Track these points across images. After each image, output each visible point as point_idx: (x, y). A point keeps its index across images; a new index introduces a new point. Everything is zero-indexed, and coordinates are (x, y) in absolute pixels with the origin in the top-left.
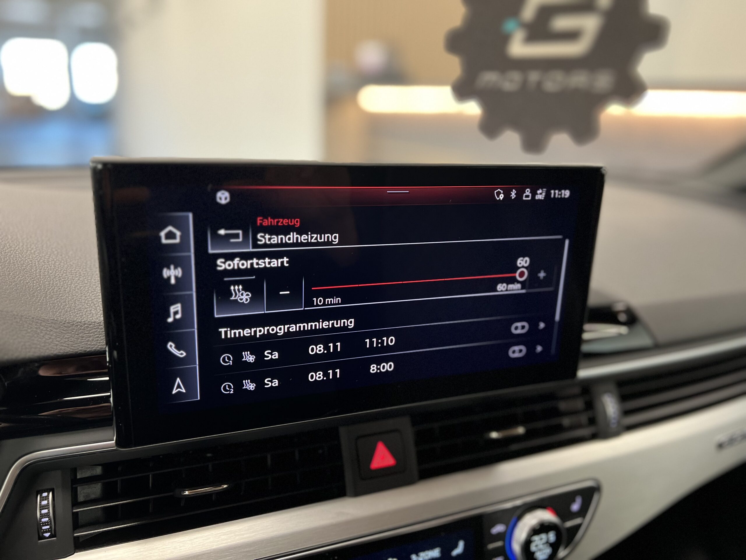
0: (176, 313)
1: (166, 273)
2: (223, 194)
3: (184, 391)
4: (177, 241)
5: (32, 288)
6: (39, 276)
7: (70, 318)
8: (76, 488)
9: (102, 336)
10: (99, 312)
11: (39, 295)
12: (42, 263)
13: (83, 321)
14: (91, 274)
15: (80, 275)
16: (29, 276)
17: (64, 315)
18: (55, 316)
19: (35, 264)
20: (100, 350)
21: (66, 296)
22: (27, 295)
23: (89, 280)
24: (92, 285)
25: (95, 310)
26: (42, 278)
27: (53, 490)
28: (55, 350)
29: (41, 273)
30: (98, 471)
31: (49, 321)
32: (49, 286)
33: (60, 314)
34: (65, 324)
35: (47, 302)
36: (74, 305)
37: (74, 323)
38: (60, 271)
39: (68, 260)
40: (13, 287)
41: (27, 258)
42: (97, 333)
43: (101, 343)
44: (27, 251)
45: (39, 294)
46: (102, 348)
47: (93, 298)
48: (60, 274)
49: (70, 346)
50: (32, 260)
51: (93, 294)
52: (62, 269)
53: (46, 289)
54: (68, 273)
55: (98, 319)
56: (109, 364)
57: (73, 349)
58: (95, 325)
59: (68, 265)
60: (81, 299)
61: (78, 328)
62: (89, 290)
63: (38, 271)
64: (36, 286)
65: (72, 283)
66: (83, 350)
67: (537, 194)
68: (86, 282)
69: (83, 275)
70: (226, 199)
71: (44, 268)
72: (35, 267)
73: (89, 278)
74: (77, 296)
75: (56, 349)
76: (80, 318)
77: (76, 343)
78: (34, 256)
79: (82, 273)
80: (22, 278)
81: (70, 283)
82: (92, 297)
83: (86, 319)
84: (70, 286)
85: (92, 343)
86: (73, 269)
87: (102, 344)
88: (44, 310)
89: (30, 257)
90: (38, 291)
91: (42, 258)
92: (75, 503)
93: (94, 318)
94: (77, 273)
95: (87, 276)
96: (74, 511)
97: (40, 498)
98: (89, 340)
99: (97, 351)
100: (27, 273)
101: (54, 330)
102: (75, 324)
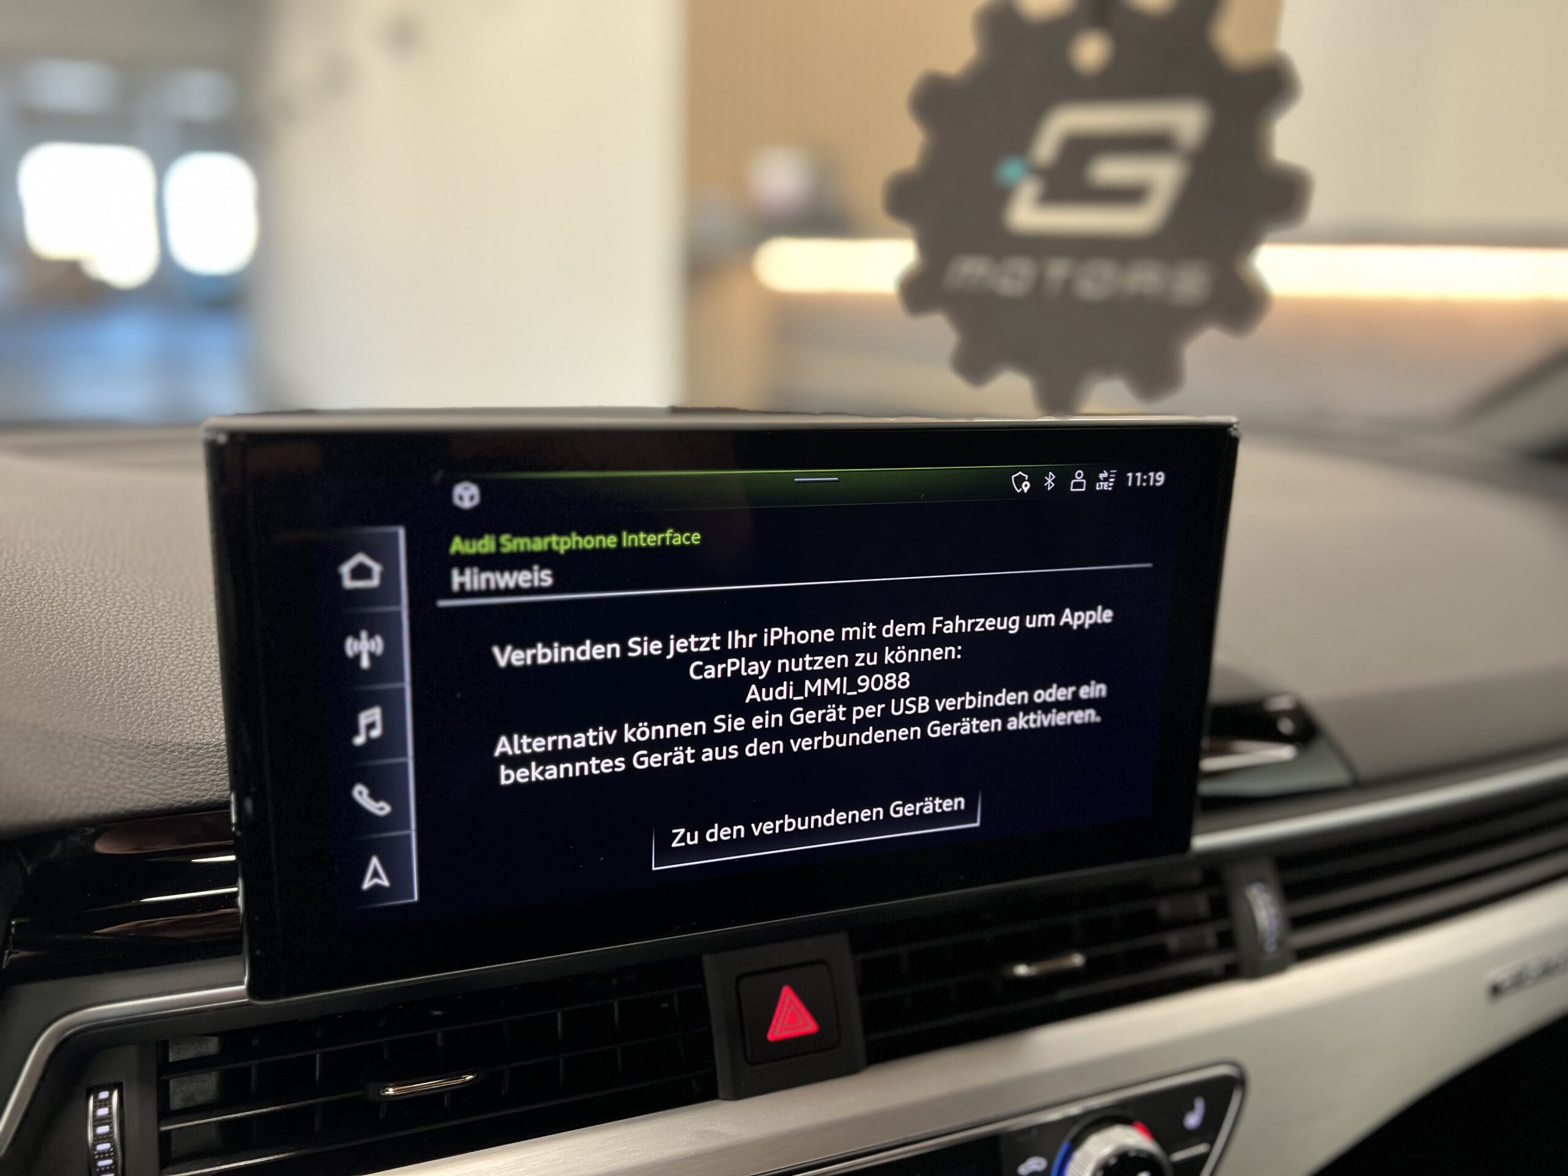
0: (371, 726)
1: (351, 646)
2: (466, 489)
3: (385, 882)
4: (375, 582)
5: (83, 676)
6: (97, 652)
7: (159, 736)
8: (167, 1083)
9: (222, 772)
10: (218, 722)
11: (98, 690)
12: (105, 624)
13: (184, 742)
14: (202, 647)
15: (181, 648)
16: (78, 651)
17: (146, 729)
18: (130, 731)
19: (91, 626)
20: (216, 801)
21: (151, 691)
22: (74, 690)
23: (198, 657)
24: (203, 668)
25: (210, 720)
26: (104, 656)
27: (119, 1086)
28: (128, 801)
29: (103, 644)
30: (212, 1046)
31: (117, 743)
32: (118, 672)
33: (138, 729)
34: (147, 747)
35: (115, 704)
36: (168, 710)
37: (166, 747)
38: (141, 640)
39: (156, 617)
40: (47, 674)
41: (73, 615)
42: (213, 766)
43: (221, 787)
44: (75, 599)
45: (99, 687)
46: (223, 797)
47: (205, 696)
48: (140, 647)
49: (157, 793)
50: (84, 618)
51: (205, 688)
52: (145, 637)
53: (110, 678)
54: (155, 644)
55: (215, 738)
56: (237, 829)
57: (164, 799)
58: (210, 750)
59: (156, 628)
60: (181, 698)
61: (176, 756)
62: (199, 678)
63: (96, 642)
64: (93, 672)
65: (163, 664)
66: (184, 802)
67: (1100, 481)
68: (192, 662)
69: (186, 648)
70: (472, 498)
71: (109, 634)
72: (89, 633)
73: (198, 655)
74: (174, 692)
75: (132, 799)
76: (180, 735)
77: (170, 787)
78: (88, 611)
79: (184, 643)
80: (64, 657)
81: (160, 665)
82: (203, 693)
83: (190, 738)
84: (159, 670)
85: (203, 785)
86: (166, 637)
87: (222, 789)
88: (107, 721)
89: (81, 613)
90: (97, 683)
91: (104, 615)
92: (165, 1113)
93: (208, 736)
94: (174, 645)
95: (194, 651)
96: (163, 1129)
97: (95, 1102)
98: (197, 780)
99: (212, 803)
100: (74, 646)
101: (126, 761)
102: (170, 748)
